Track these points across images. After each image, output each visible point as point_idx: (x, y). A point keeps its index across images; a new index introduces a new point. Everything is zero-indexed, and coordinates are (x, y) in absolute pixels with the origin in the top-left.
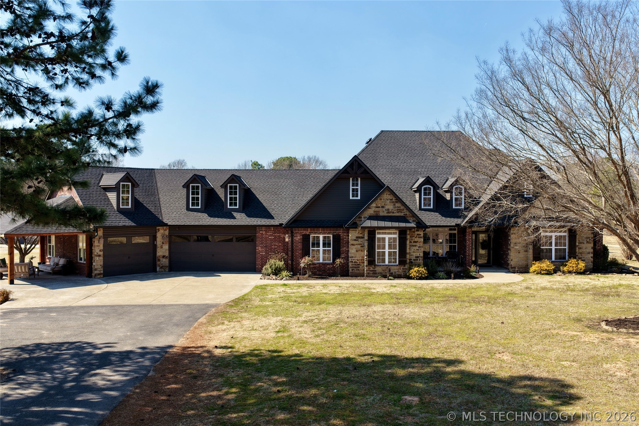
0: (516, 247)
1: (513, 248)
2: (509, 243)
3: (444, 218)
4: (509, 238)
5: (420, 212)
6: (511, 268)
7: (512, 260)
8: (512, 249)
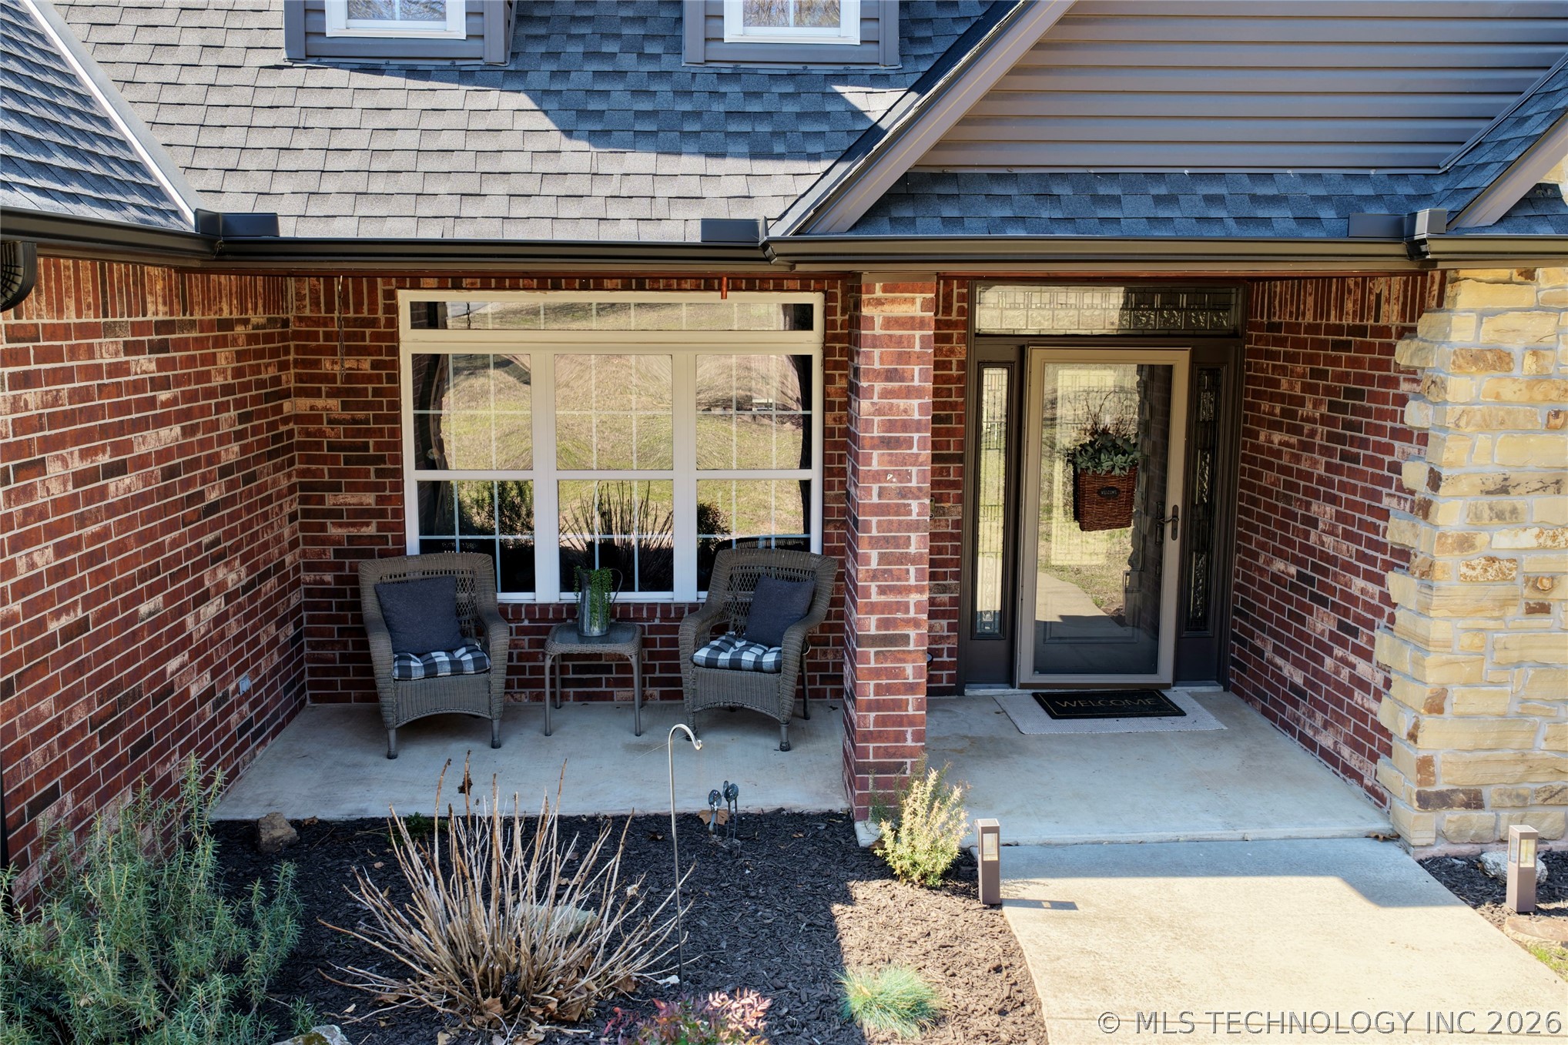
0: (1504, 540)
1: (1465, 543)
2: (1414, 475)
3: (578, 154)
4: (1415, 415)
5: (296, 76)
6: (1425, 801)
7: (1436, 706)
8: (1450, 565)
